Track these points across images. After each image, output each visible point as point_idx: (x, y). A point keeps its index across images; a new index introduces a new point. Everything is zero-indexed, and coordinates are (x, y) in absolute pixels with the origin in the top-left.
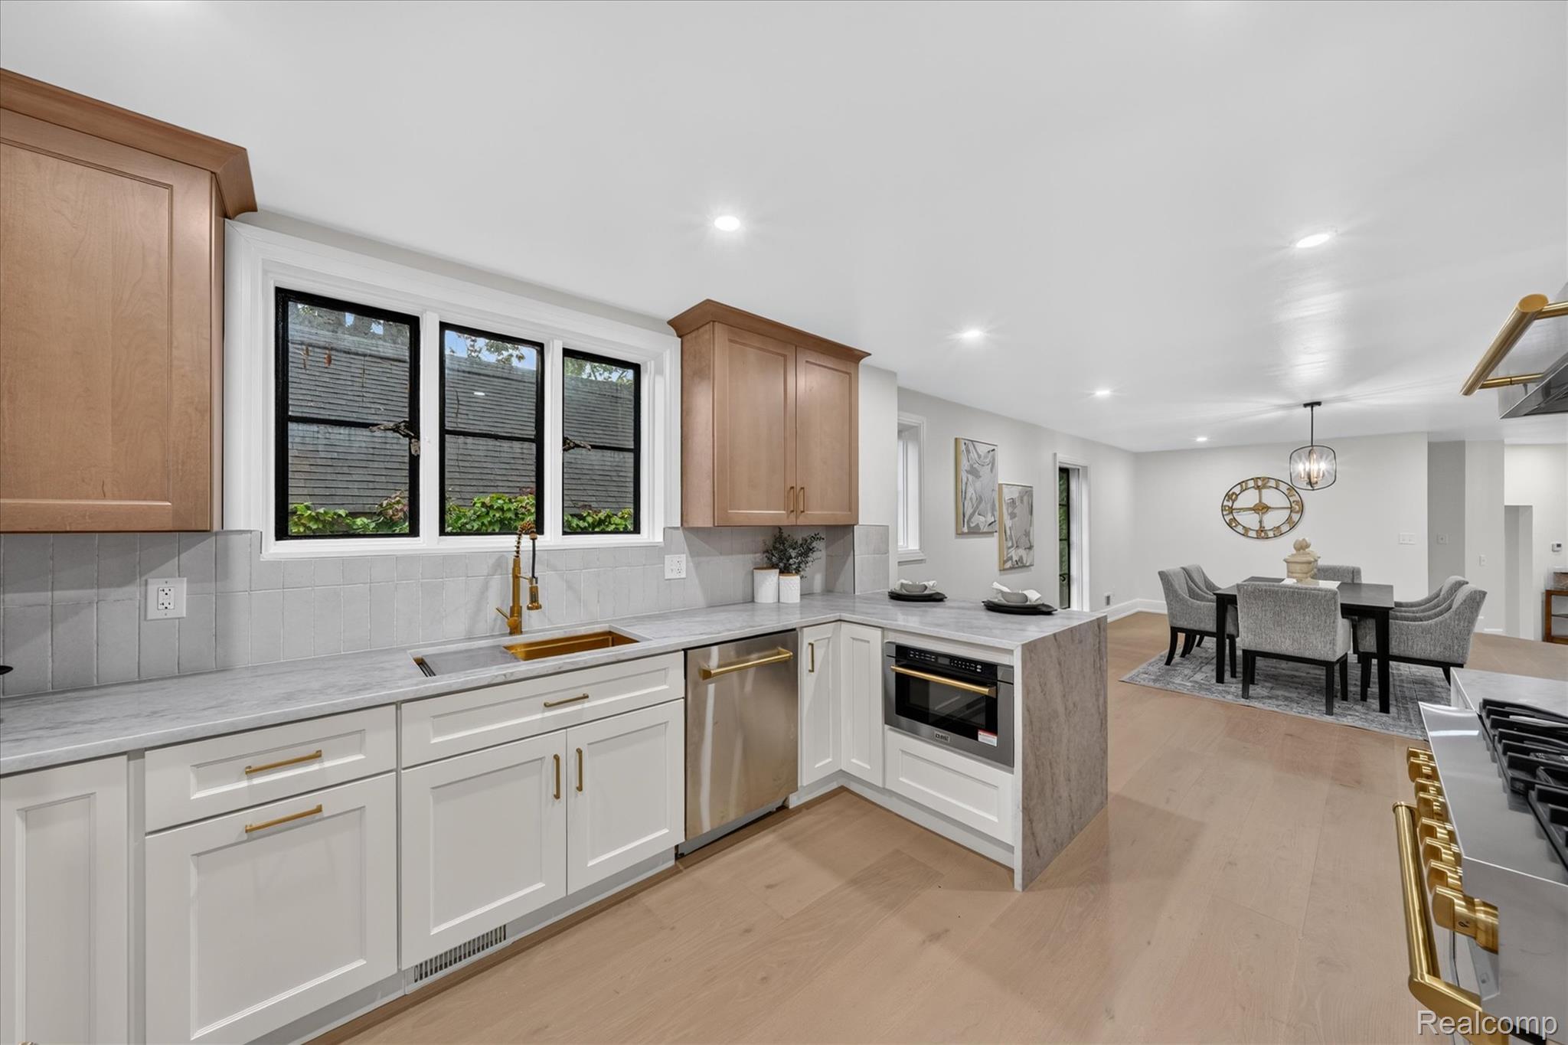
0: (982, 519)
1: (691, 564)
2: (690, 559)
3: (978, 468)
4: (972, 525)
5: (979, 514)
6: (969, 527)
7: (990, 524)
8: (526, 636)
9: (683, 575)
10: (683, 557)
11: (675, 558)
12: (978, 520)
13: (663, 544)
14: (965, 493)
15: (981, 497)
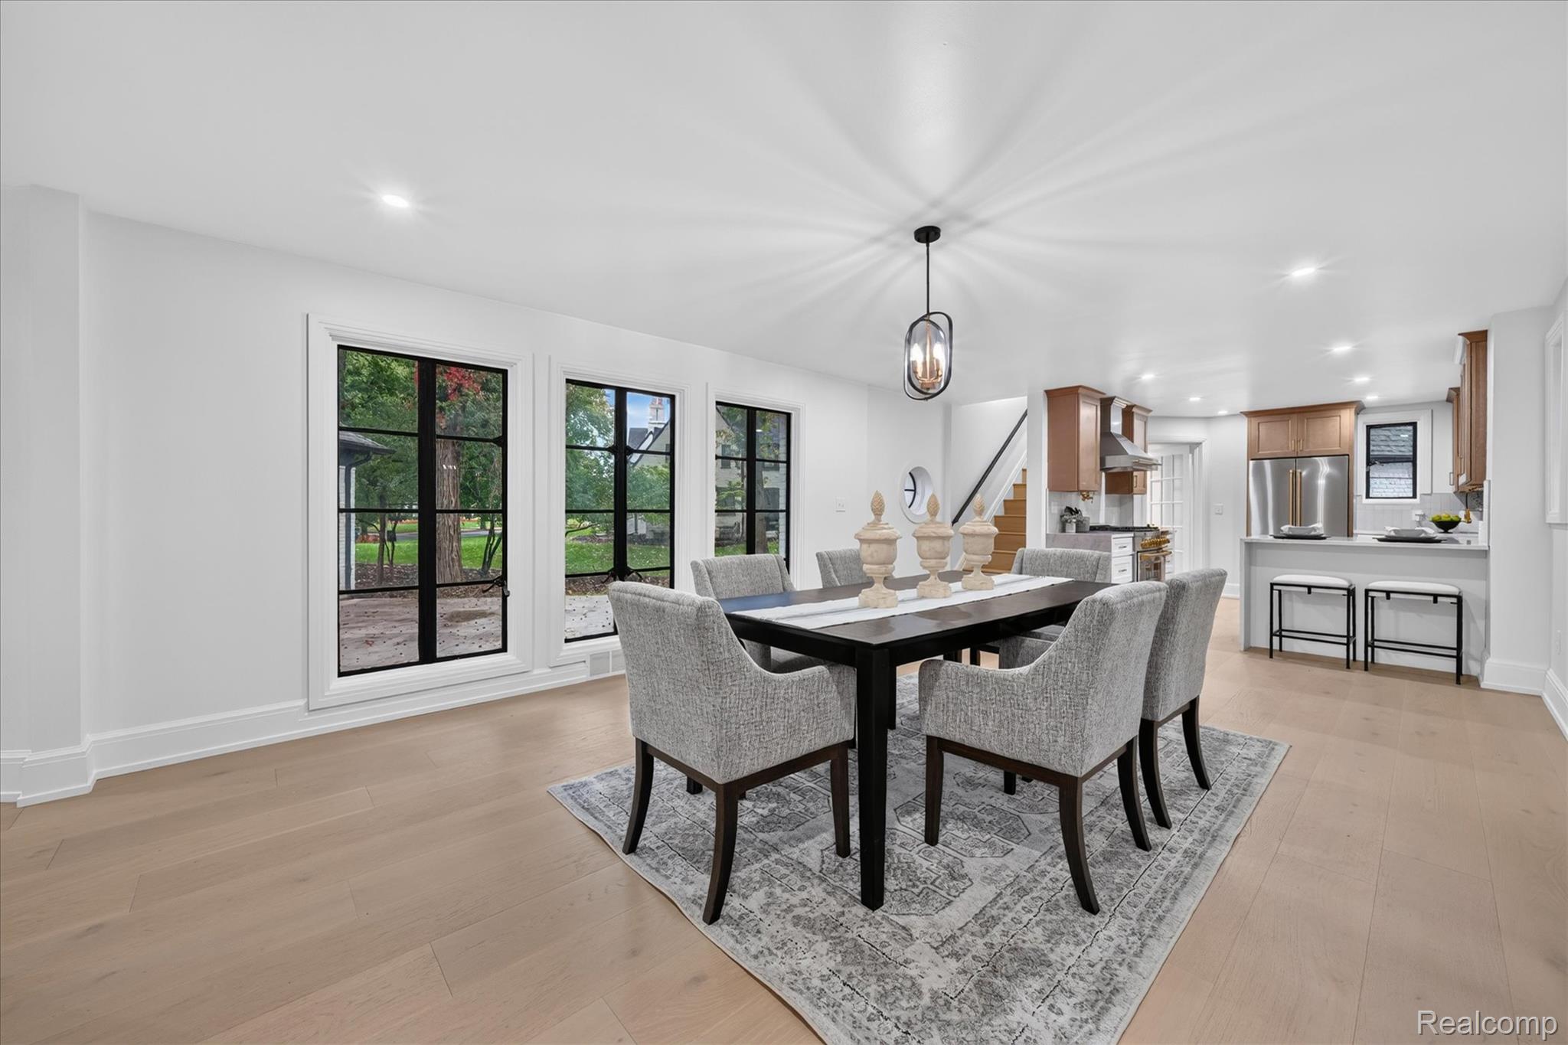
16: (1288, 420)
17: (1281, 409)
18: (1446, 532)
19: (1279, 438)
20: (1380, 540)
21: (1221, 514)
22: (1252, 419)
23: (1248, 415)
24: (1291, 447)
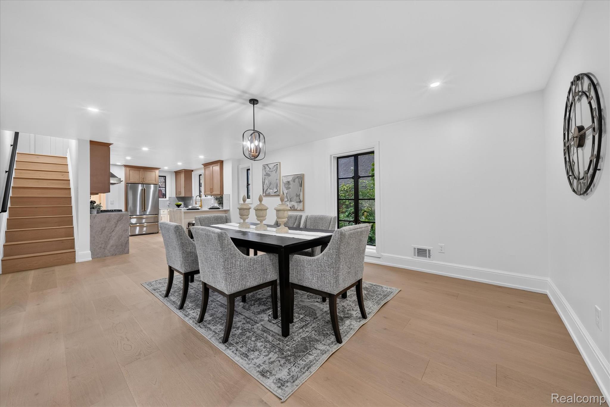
0: (271, 190)
3: (270, 173)
4: (267, 193)
5: (270, 189)
6: (265, 193)
7: (275, 192)
12: (271, 191)
14: (264, 182)
15: (270, 183)
16: (140, 171)
17: (135, 166)
18: (179, 207)
19: (135, 177)
20: (209, 209)
21: (113, 204)
22: (127, 168)
23: (126, 166)
24: (141, 180)
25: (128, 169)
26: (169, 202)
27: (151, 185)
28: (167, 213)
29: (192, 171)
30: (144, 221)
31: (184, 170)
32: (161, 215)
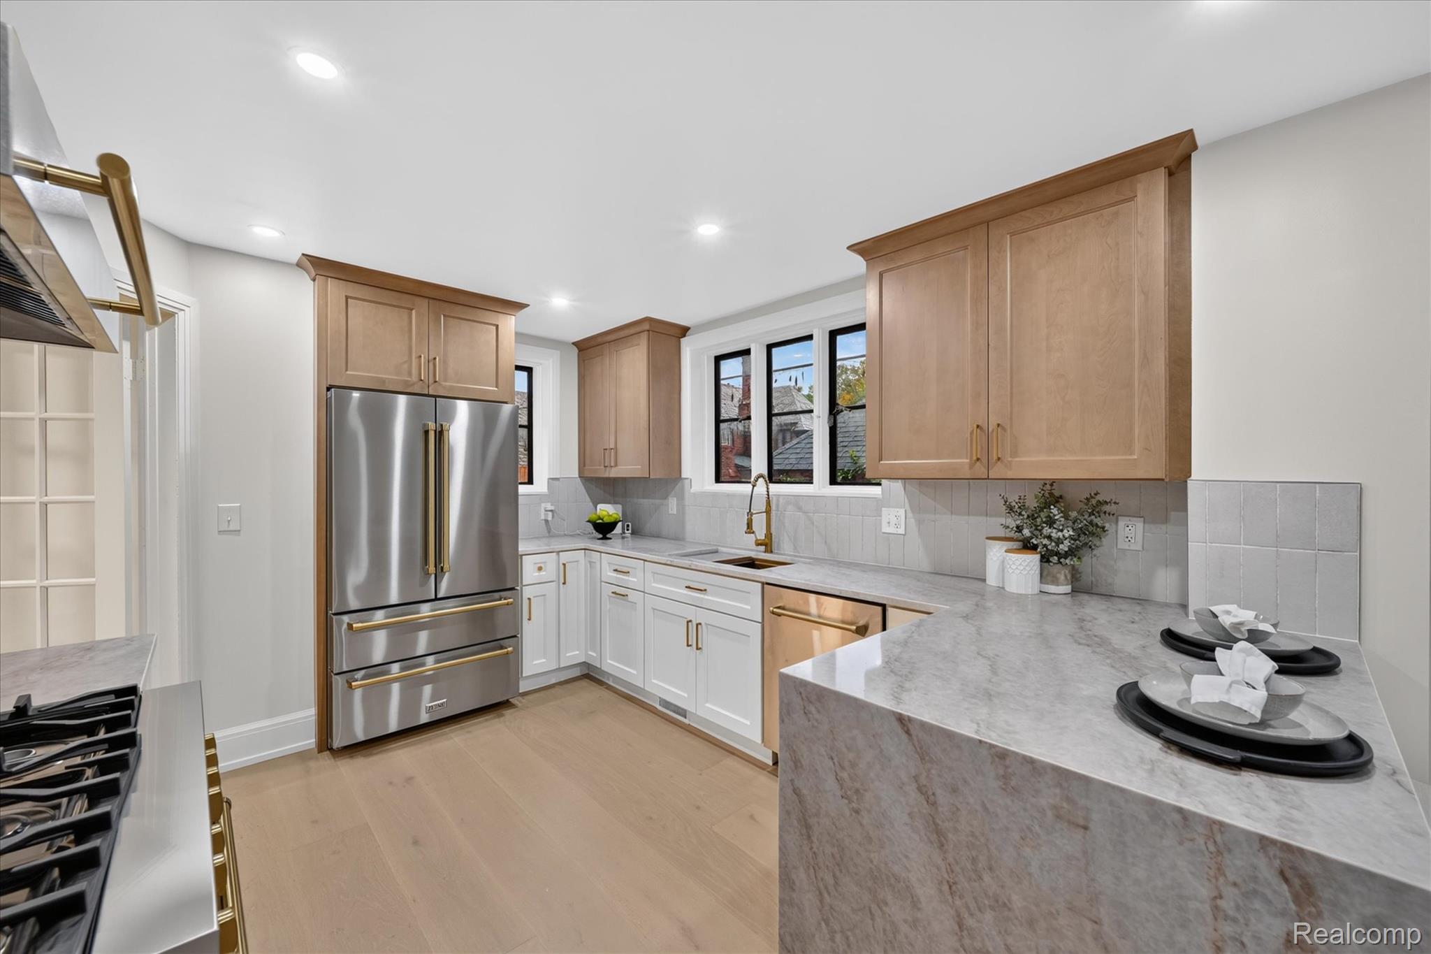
1: (912, 521)
2: (910, 514)
8: (775, 556)
9: (902, 531)
10: (902, 512)
11: (893, 511)
13: (881, 497)
16: (410, 311)
22: (331, 281)
23: (321, 267)
24: (414, 371)
25: (336, 289)
26: (550, 507)
27: (458, 402)
28: (554, 578)
29: (684, 331)
30: (422, 642)
31: (646, 326)
32: (527, 592)
